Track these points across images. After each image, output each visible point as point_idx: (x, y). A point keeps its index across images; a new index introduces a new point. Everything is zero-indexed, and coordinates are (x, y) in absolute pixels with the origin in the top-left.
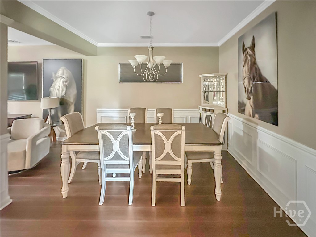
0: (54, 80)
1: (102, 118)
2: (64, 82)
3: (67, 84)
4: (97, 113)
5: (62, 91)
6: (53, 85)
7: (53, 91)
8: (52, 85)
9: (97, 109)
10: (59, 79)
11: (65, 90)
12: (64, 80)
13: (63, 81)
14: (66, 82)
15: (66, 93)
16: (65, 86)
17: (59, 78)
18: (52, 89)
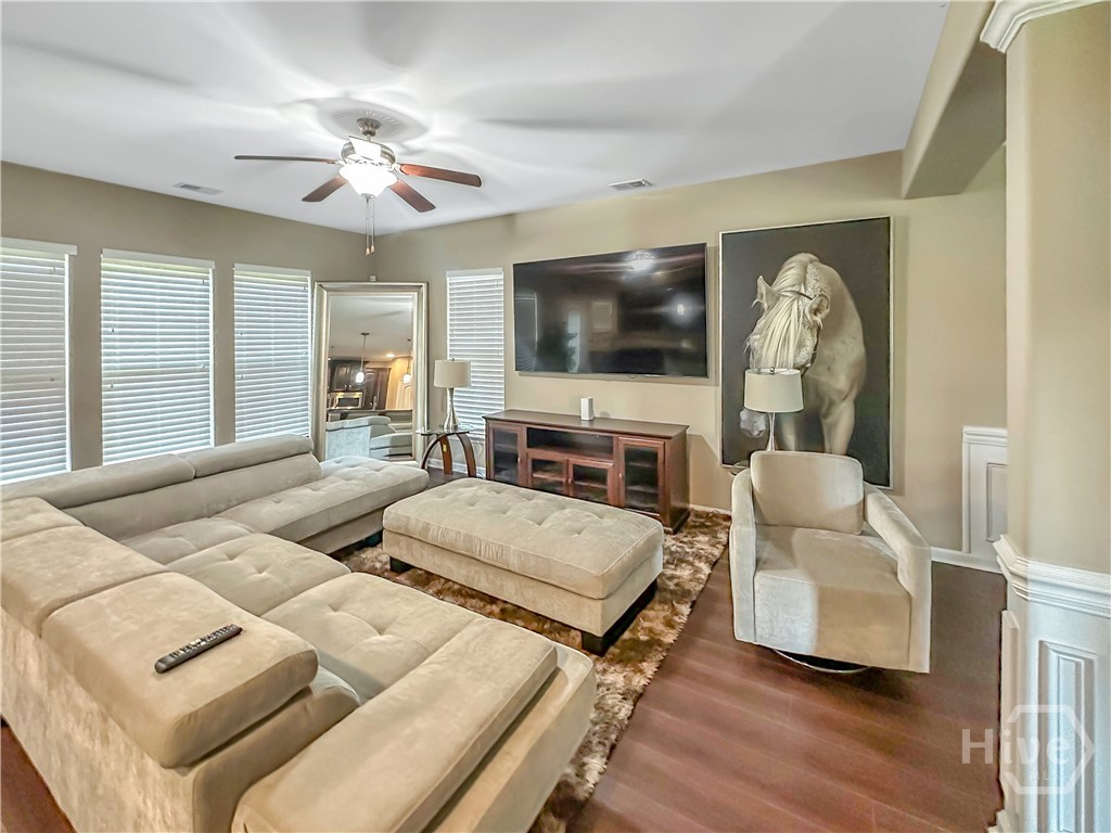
0: (765, 306)
1: (995, 470)
2: (807, 311)
3: (818, 318)
4: (965, 446)
5: (800, 345)
6: (761, 323)
7: (762, 347)
8: (758, 326)
9: (966, 429)
10: (784, 303)
11: (809, 344)
12: (806, 304)
13: (801, 309)
14: (816, 312)
15: (814, 356)
16: (811, 328)
17: (785, 296)
18: (754, 340)
